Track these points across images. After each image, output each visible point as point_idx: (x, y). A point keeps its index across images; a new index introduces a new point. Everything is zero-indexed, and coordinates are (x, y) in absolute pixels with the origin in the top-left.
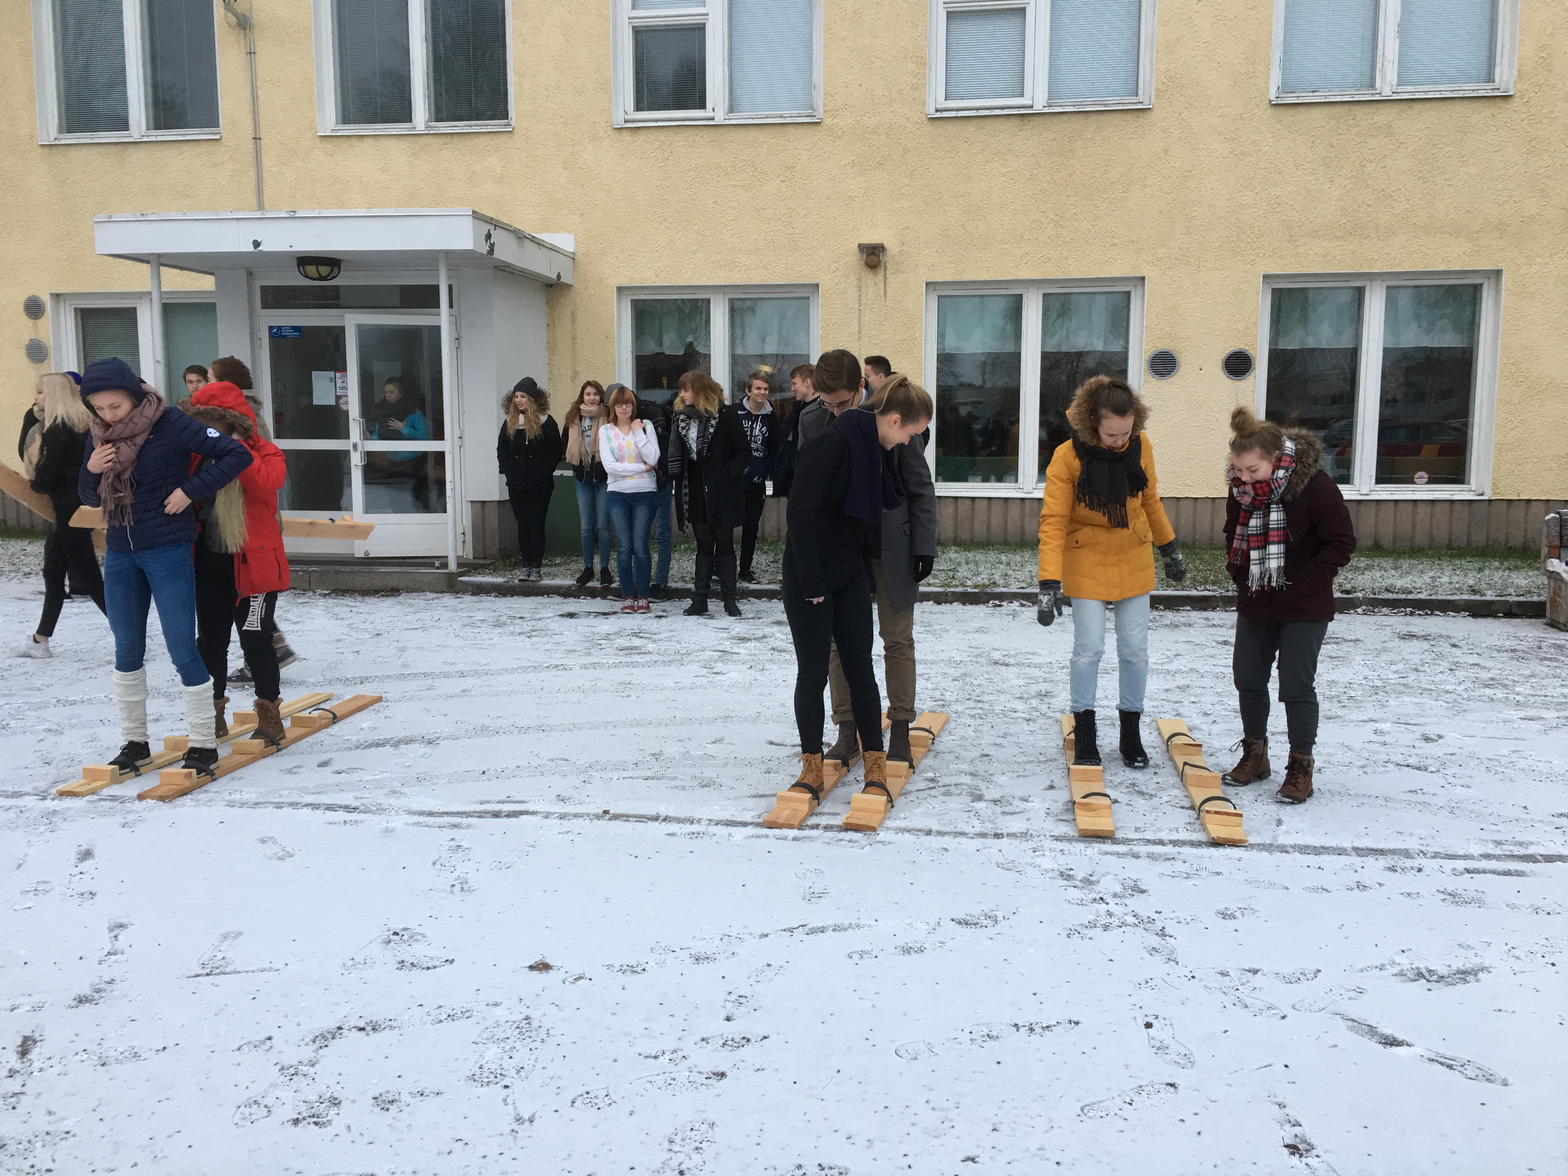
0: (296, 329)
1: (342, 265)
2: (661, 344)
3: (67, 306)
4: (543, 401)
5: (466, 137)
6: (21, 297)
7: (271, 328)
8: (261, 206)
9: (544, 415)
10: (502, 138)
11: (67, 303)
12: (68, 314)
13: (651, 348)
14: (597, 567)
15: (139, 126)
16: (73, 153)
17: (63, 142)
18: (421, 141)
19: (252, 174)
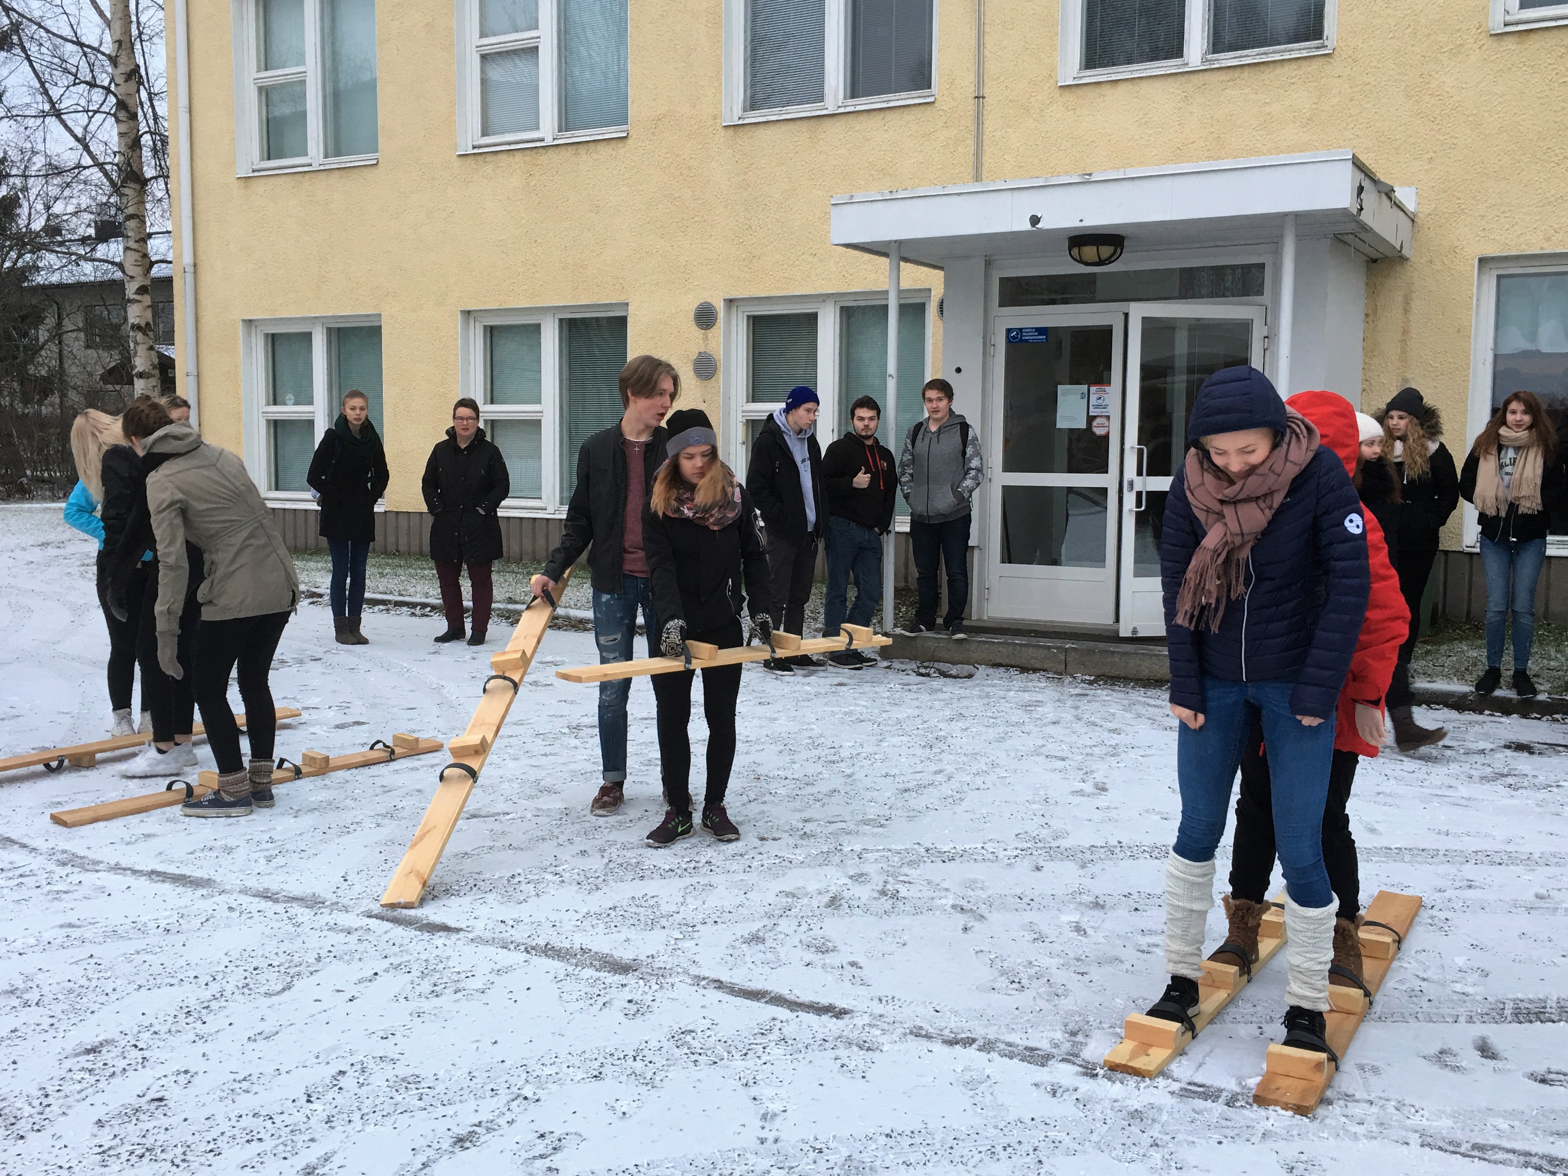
0: (1041, 331)
1: (1126, 243)
2: (1533, 336)
3: (740, 314)
4: (1433, 422)
5: (1262, 68)
6: (691, 305)
7: (1009, 331)
8: (978, 178)
9: (1434, 441)
10: (1315, 65)
11: (740, 309)
12: (740, 323)
13: (1516, 342)
14: (1508, 667)
15: (836, 95)
16: (761, 132)
17: (747, 121)
18: (1197, 79)
19: (971, 142)
